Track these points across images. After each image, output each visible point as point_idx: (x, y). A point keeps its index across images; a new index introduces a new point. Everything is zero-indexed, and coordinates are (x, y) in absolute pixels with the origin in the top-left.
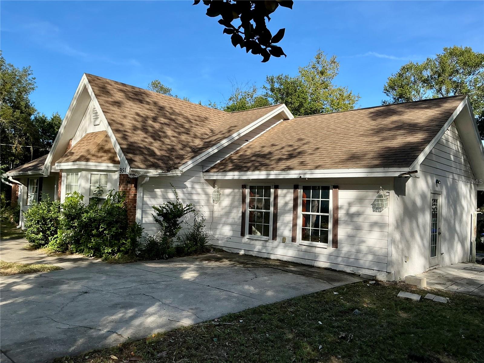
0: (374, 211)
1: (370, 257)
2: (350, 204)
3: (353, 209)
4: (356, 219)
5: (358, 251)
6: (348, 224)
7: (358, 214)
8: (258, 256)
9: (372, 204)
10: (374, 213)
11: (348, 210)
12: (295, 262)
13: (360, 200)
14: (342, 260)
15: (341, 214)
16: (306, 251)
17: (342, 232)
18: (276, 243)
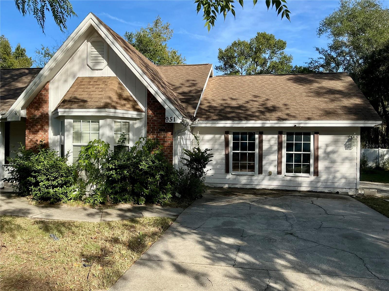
0: (346, 149)
1: (343, 181)
2: (327, 146)
3: (330, 149)
4: (331, 156)
5: (334, 177)
6: (326, 159)
7: (333, 152)
8: (243, 187)
9: (344, 145)
10: (346, 150)
11: (325, 149)
12: (280, 189)
13: (336, 142)
14: (321, 185)
15: (321, 152)
16: (290, 181)
17: (321, 165)
18: (261, 176)
